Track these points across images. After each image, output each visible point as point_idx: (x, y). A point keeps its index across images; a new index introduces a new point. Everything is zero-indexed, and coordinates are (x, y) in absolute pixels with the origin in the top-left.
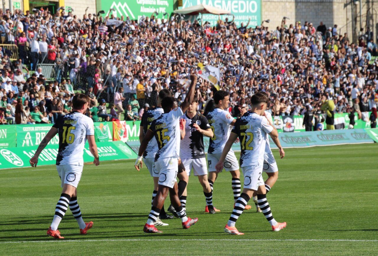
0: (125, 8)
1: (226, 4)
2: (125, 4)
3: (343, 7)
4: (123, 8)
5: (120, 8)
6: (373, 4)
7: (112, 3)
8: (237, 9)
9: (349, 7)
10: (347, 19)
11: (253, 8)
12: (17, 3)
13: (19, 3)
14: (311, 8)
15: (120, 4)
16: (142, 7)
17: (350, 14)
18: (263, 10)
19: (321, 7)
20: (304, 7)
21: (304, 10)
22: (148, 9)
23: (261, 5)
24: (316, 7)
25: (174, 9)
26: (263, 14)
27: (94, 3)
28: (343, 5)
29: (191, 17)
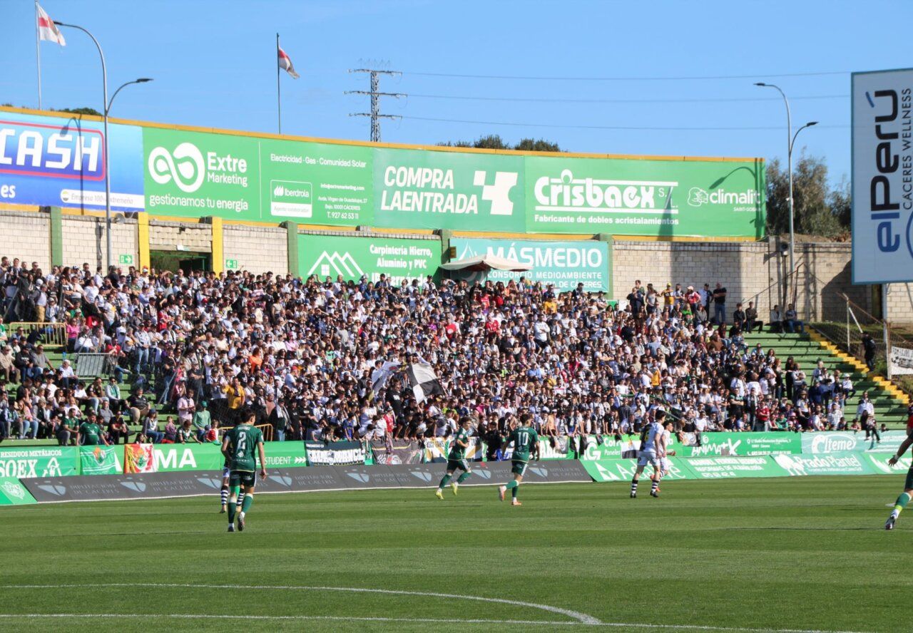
0: (347, 261)
1: (544, 254)
2: (347, 255)
3: (762, 260)
4: (342, 260)
5: (336, 260)
6: (814, 257)
7: (321, 253)
8: (565, 261)
9: (773, 260)
10: (770, 279)
11: (594, 259)
12: (126, 257)
13: (131, 257)
14: (704, 260)
15: (336, 254)
16: (379, 259)
17: (774, 271)
18: (615, 263)
19: (722, 259)
20: (690, 258)
21: (691, 264)
22: (391, 262)
23: (611, 256)
24: (714, 259)
25: (443, 262)
26: (614, 269)
27: (286, 254)
28: (762, 256)
29: (475, 274)
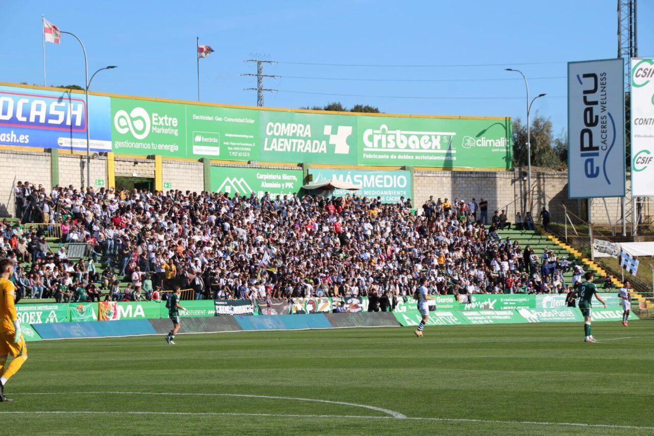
0: (242, 183)
1: (369, 179)
2: (242, 180)
3: (510, 183)
4: (239, 183)
5: (235, 183)
6: (544, 181)
7: (226, 178)
8: (382, 184)
9: (517, 183)
10: (516, 195)
11: (402, 182)
12: (99, 181)
13: (103, 181)
14: (473, 183)
15: (235, 179)
16: (263, 183)
17: (518, 190)
18: (415, 185)
19: (484, 182)
20: (464, 182)
21: (465, 186)
22: (270, 184)
23: (412, 181)
24: (479, 182)
25: (304, 184)
26: (414, 189)
27: (202, 179)
28: (510, 180)
29: (325, 192)
